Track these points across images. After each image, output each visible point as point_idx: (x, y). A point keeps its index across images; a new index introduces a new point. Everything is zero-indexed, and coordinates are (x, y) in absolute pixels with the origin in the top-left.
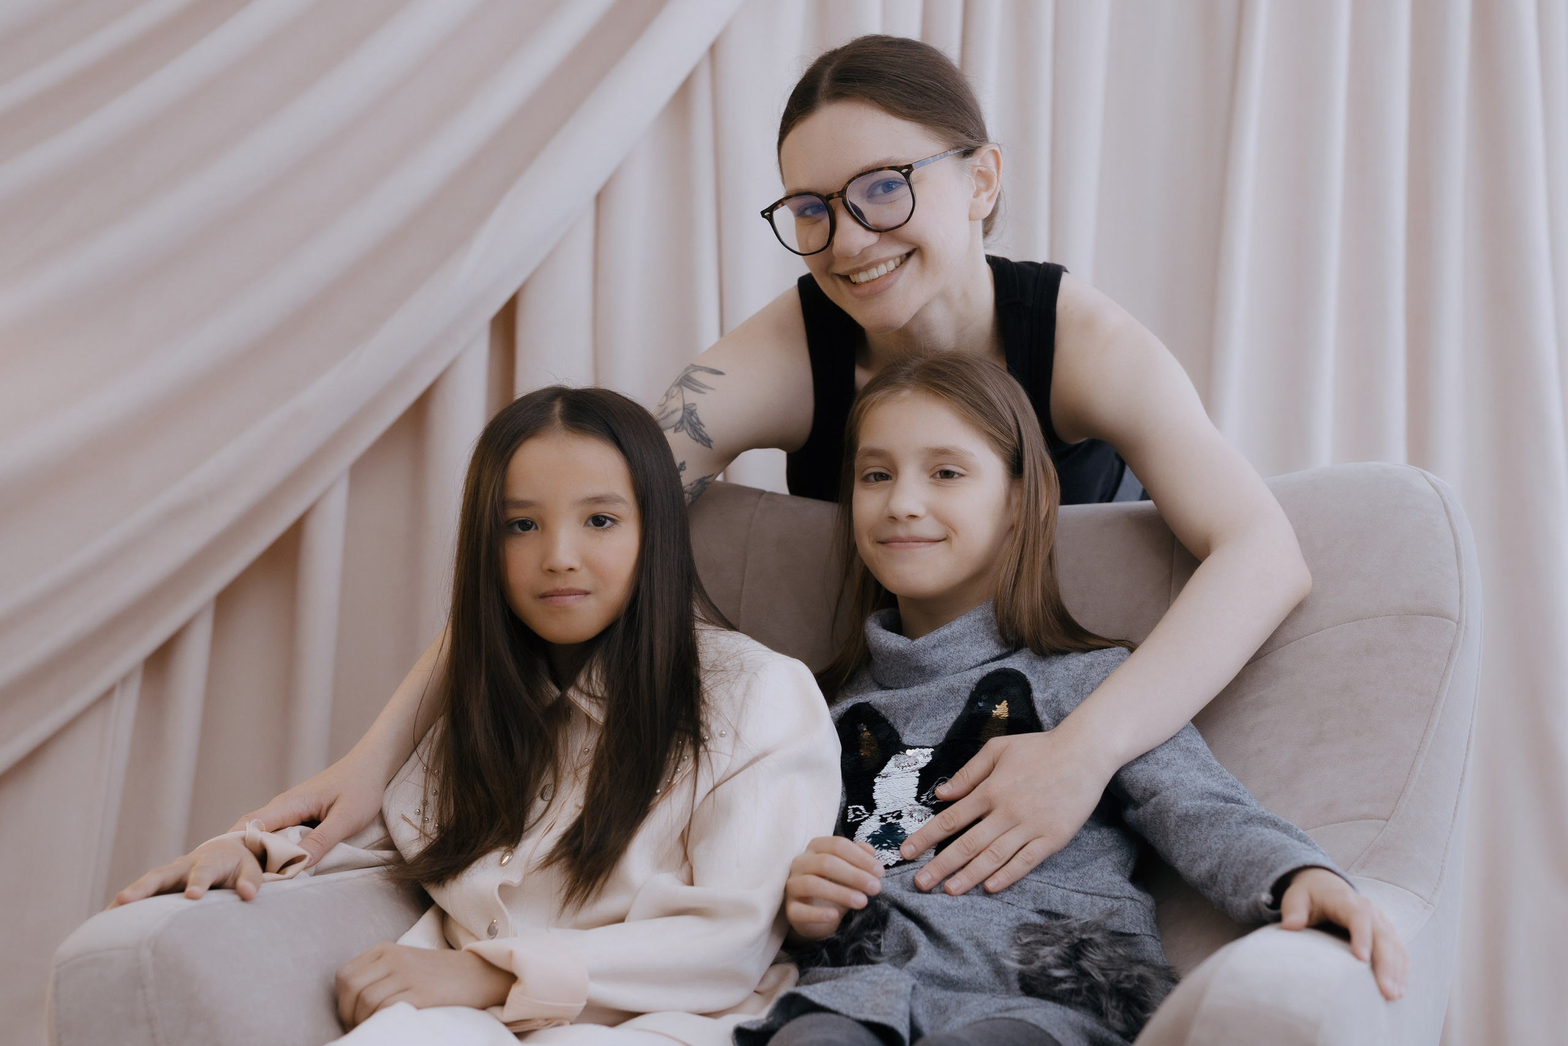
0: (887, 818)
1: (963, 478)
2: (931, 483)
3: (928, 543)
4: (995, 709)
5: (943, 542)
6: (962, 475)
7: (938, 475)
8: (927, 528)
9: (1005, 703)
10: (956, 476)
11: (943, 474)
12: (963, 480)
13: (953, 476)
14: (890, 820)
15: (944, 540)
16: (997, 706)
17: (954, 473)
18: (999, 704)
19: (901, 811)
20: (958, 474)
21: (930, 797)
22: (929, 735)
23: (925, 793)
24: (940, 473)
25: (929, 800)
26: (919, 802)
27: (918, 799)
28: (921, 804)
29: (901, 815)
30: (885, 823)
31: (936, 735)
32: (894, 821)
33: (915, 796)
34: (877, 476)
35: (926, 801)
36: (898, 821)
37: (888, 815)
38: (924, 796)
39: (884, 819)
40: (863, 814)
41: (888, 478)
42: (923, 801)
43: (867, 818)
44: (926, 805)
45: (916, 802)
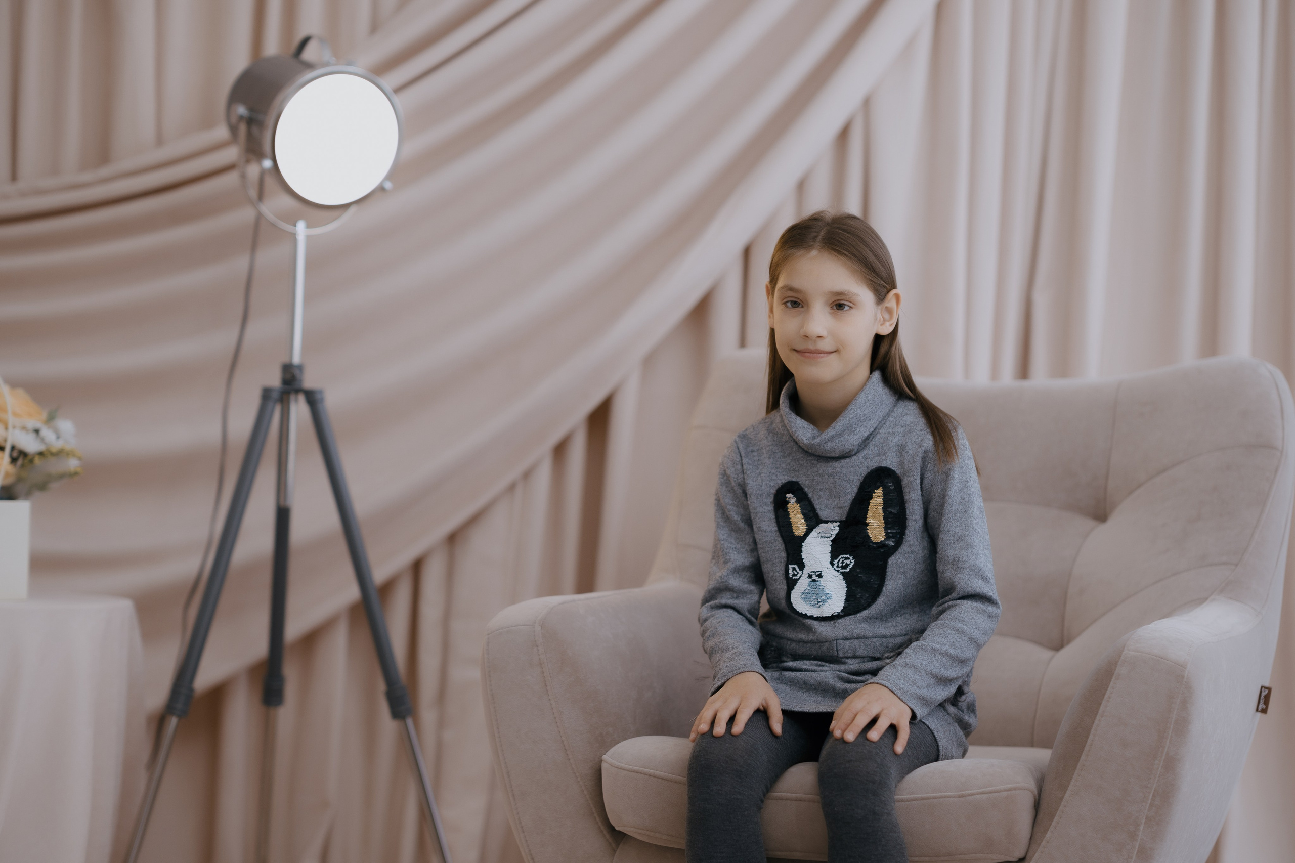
0: (812, 575)
1: (852, 310)
2: (829, 314)
3: (827, 354)
4: (875, 493)
5: (836, 352)
6: (851, 307)
7: (835, 309)
9: (881, 489)
10: (846, 308)
11: (837, 306)
12: (853, 311)
13: (844, 307)
14: (814, 577)
15: (838, 350)
16: (875, 491)
17: (845, 305)
18: (877, 490)
19: (820, 571)
20: (847, 305)
21: (840, 565)
22: (836, 511)
23: (836, 559)
24: (836, 305)
25: (839, 567)
26: (833, 567)
27: (832, 564)
28: (835, 569)
29: (822, 575)
30: (811, 580)
31: (840, 511)
32: (817, 579)
33: (830, 560)
34: (792, 304)
35: (838, 567)
36: (820, 579)
37: (813, 573)
38: (835, 562)
39: (810, 576)
40: (798, 573)
41: (800, 306)
42: (835, 566)
43: (801, 576)
44: (838, 571)
45: (830, 566)
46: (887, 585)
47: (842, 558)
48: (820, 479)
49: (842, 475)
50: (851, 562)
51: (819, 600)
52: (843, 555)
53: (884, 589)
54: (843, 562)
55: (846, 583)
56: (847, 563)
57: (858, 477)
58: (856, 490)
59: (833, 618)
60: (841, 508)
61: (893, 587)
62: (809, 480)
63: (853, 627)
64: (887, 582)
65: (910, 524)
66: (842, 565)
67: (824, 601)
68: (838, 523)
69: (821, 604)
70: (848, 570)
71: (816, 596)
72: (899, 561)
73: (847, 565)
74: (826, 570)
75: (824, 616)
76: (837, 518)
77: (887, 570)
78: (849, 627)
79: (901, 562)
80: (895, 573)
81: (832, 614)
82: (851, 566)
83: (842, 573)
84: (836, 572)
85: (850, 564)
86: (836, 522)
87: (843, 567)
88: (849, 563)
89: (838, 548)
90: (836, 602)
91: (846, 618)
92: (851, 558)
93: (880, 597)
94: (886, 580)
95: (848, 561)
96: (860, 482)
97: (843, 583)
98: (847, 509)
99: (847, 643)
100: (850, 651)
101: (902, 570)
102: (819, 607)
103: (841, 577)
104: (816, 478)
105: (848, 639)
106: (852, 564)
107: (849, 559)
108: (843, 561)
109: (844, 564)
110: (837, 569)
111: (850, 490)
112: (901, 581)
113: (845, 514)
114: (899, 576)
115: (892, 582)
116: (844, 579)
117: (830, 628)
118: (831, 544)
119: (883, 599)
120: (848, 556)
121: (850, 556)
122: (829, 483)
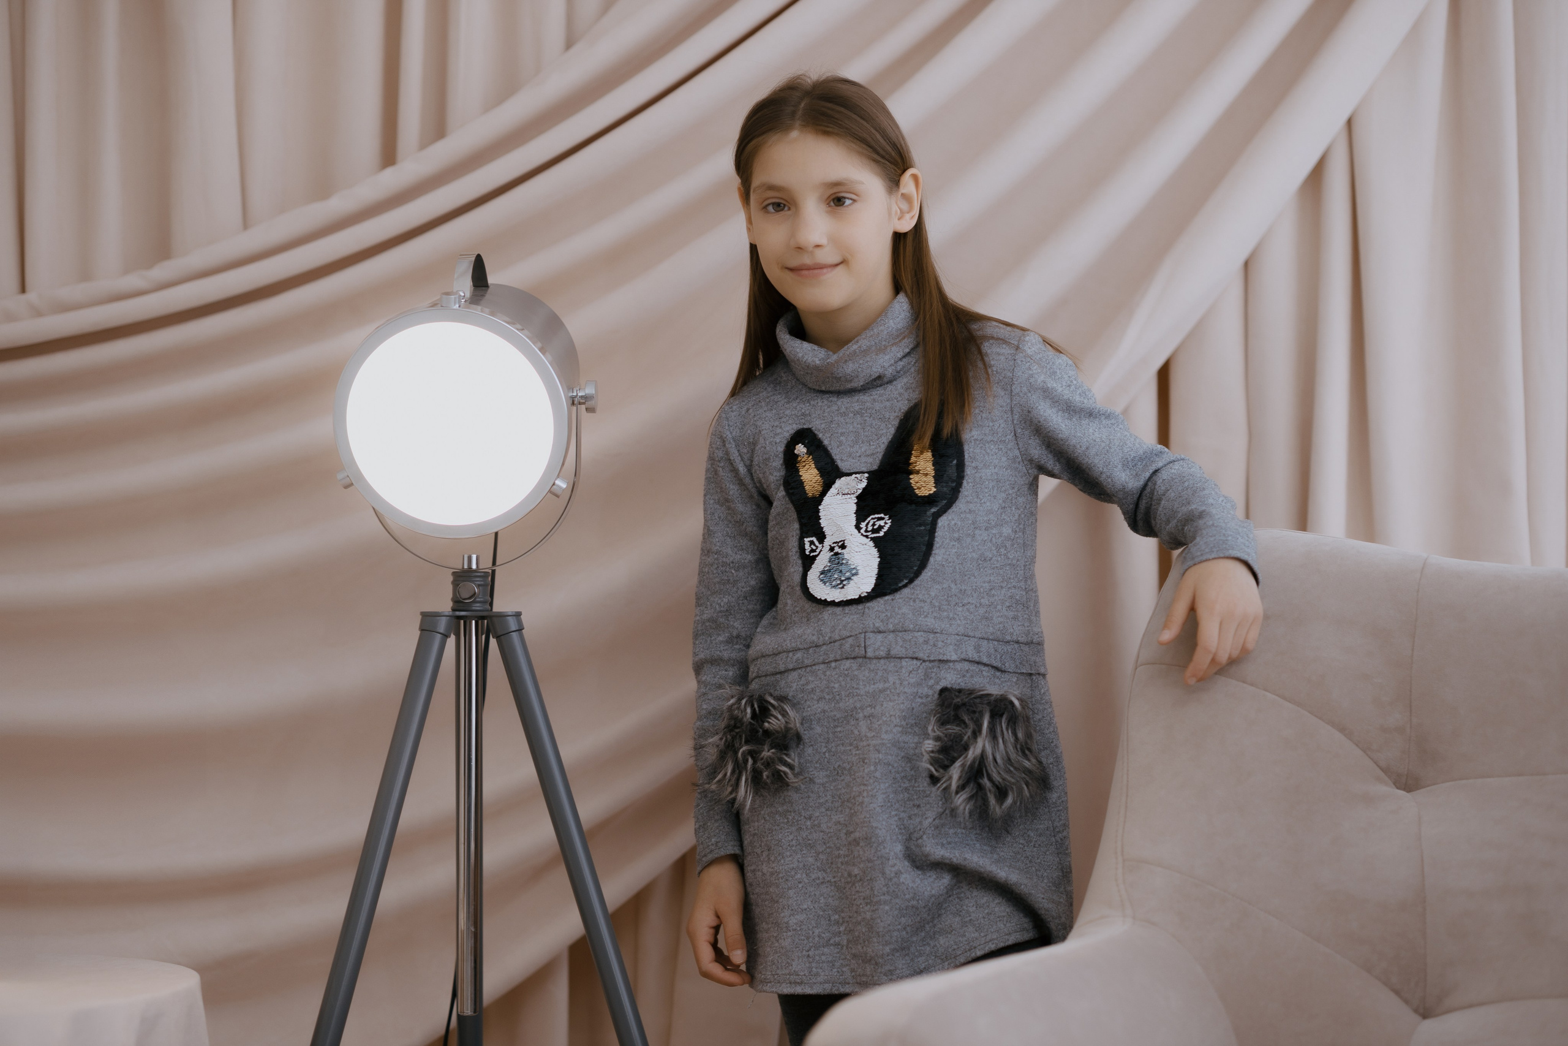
0: (834, 547)
1: (856, 203)
2: (827, 212)
3: (829, 269)
5: (841, 266)
6: (854, 201)
7: (832, 204)
8: (827, 256)
10: (848, 202)
11: (835, 201)
12: (856, 205)
13: (845, 201)
14: (837, 549)
15: (842, 263)
17: (845, 198)
19: (844, 541)
20: (848, 198)
21: (870, 528)
22: (863, 459)
23: (864, 521)
24: (833, 200)
25: (869, 532)
26: (859, 532)
27: (858, 528)
28: (862, 535)
29: (846, 544)
30: (832, 553)
31: (870, 460)
32: (840, 551)
33: (854, 523)
34: (775, 206)
35: (866, 531)
36: (843, 551)
37: (835, 545)
38: (863, 525)
39: (832, 549)
40: (817, 547)
41: (786, 208)
42: (862, 531)
43: (821, 551)
44: (867, 537)
45: (856, 531)
46: (935, 554)
47: (872, 519)
48: (842, 419)
49: (874, 411)
50: (886, 523)
51: (843, 579)
52: (874, 514)
53: (932, 559)
54: (874, 525)
55: (879, 551)
56: (880, 526)
57: (896, 414)
58: (892, 431)
59: (860, 600)
60: (873, 454)
61: (943, 558)
62: (826, 423)
63: (889, 615)
64: (935, 551)
65: (969, 473)
66: (873, 528)
67: (849, 579)
68: (866, 475)
69: (844, 583)
70: (882, 534)
71: (838, 571)
72: (953, 522)
73: (881, 528)
74: (850, 537)
75: (849, 598)
76: (864, 469)
77: (936, 534)
78: (884, 615)
79: (955, 524)
80: (946, 539)
81: (860, 595)
82: (886, 529)
83: (872, 539)
84: (865, 538)
85: (884, 526)
86: (863, 473)
87: (874, 531)
88: (882, 524)
89: (865, 506)
90: (865, 581)
91: (879, 599)
92: (887, 517)
93: (926, 570)
94: (934, 548)
95: (882, 523)
96: (898, 421)
97: (875, 552)
98: (880, 456)
99: (880, 637)
100: (882, 648)
101: (956, 535)
102: (843, 588)
103: (871, 544)
104: (836, 418)
105: (880, 632)
106: (887, 526)
107: (882, 519)
108: (874, 522)
109: (875, 527)
110: (865, 534)
111: (885, 431)
112: (954, 551)
113: (878, 462)
114: (952, 544)
115: (943, 551)
116: (876, 546)
117: (858, 616)
118: (856, 501)
119: (930, 574)
120: (882, 515)
121: (885, 515)
122: (855, 425)
